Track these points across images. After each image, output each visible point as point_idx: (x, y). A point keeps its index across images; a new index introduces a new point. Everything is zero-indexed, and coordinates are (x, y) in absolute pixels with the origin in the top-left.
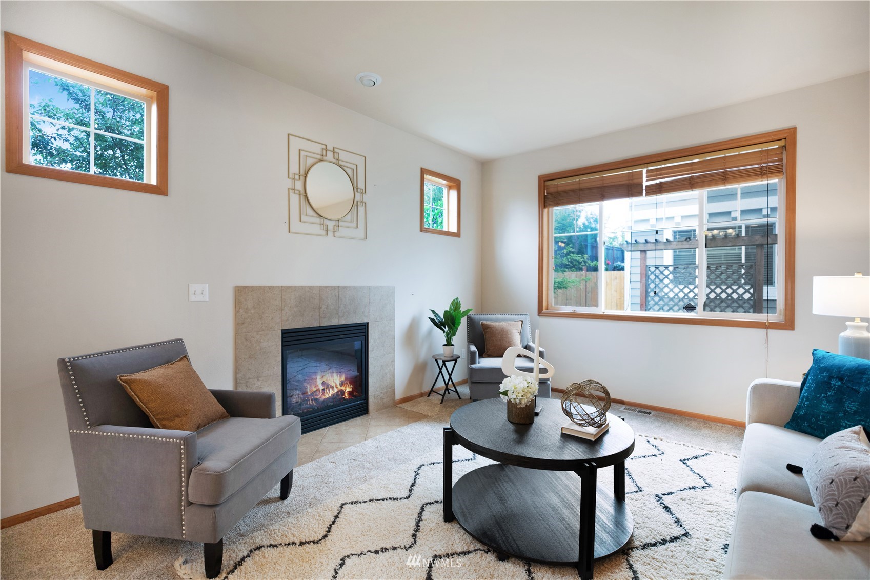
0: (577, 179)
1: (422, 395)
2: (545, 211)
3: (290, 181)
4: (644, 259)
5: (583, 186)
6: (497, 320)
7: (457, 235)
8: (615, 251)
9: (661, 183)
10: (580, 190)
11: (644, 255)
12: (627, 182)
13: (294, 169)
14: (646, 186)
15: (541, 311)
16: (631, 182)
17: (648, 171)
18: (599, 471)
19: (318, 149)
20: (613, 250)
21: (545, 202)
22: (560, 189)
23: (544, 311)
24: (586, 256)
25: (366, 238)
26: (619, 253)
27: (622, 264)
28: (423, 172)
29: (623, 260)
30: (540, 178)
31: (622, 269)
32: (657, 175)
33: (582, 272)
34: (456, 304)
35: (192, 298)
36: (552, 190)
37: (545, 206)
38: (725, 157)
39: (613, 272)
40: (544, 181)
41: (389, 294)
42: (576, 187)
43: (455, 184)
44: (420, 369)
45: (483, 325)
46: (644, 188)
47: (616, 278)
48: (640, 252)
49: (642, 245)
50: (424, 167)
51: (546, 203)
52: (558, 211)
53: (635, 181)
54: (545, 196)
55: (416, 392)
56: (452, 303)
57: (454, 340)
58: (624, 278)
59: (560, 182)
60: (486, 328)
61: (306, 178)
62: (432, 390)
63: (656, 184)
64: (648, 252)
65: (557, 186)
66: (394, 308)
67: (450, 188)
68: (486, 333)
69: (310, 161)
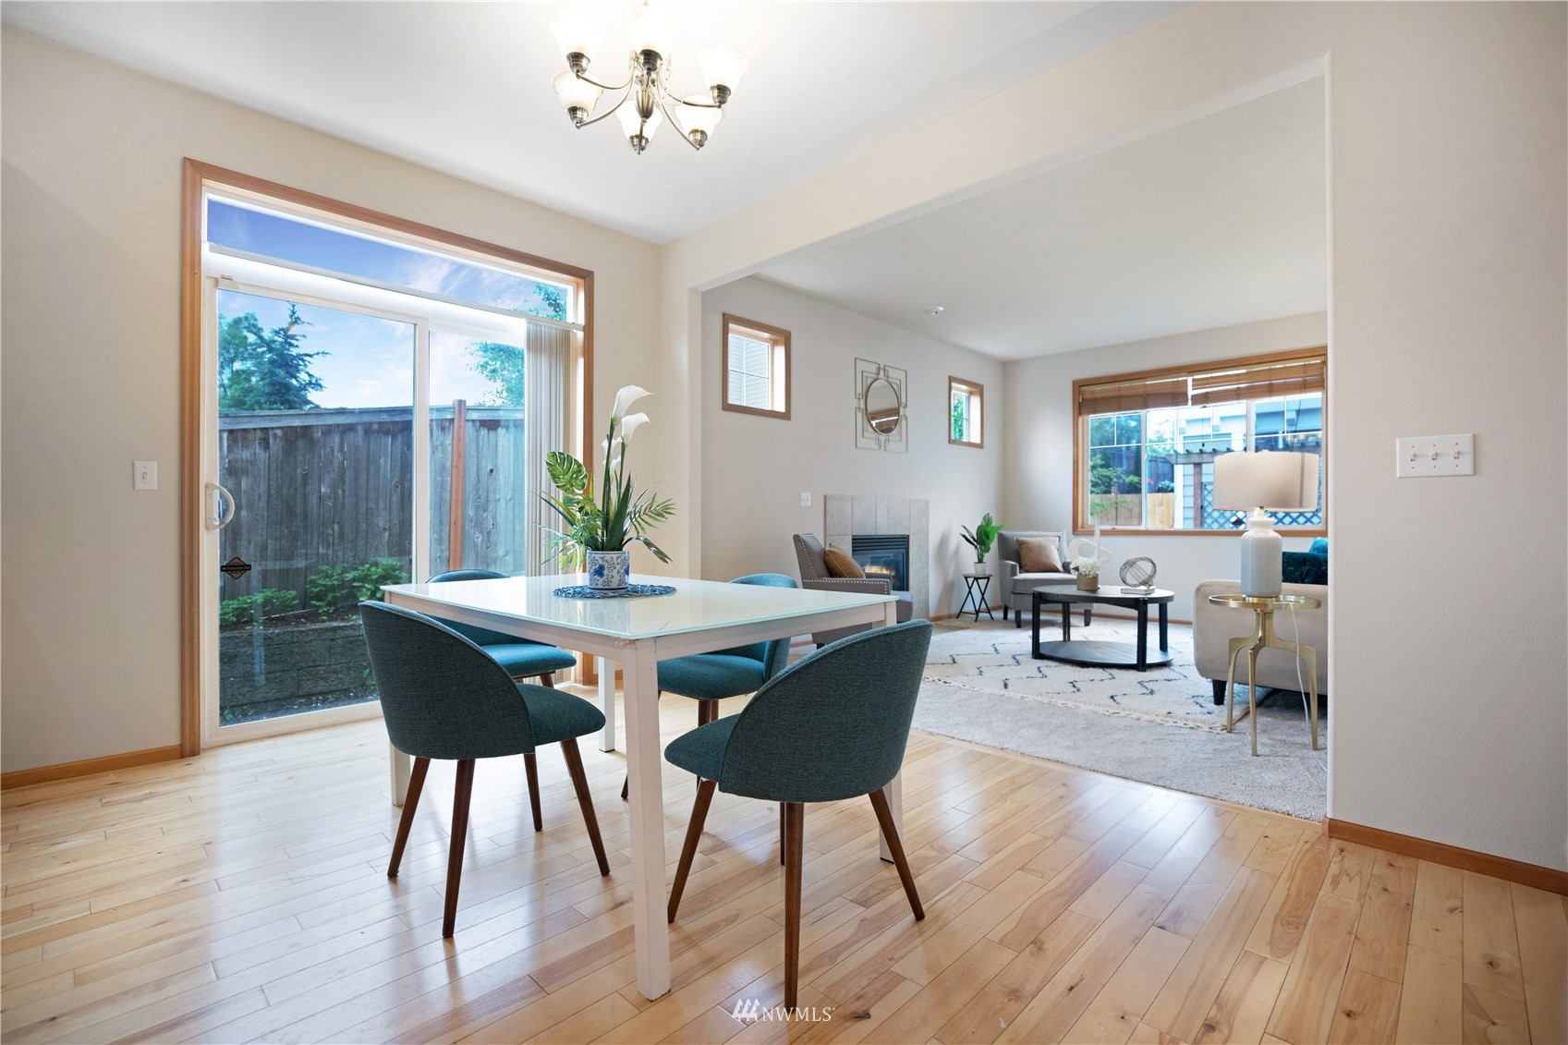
0: (1116, 385)
1: (950, 617)
2: (1080, 419)
3: (856, 401)
4: (1198, 473)
5: (1123, 393)
6: (1032, 536)
7: (980, 446)
8: (1160, 464)
9: (1207, 393)
10: (1121, 397)
11: (1198, 470)
12: (1171, 390)
13: (859, 391)
14: (1192, 396)
15: (1076, 529)
16: (1176, 390)
17: (1194, 380)
18: (1150, 606)
19: (873, 368)
20: (1156, 461)
21: (1080, 409)
22: (1097, 396)
23: (1080, 529)
24: (1119, 469)
25: (907, 451)
26: (1167, 466)
27: (1172, 485)
28: (951, 379)
29: (1172, 480)
30: (1074, 383)
31: (1172, 491)
32: (1203, 384)
33: (1109, 496)
34: (987, 520)
35: (803, 504)
36: (1088, 396)
37: (1080, 414)
38: (1270, 370)
39: (1156, 494)
40: (1079, 386)
41: (925, 507)
42: (1115, 394)
43: (977, 389)
44: (949, 588)
45: (1017, 541)
46: (1190, 397)
47: (1161, 504)
48: (1192, 466)
49: (1195, 456)
50: (952, 375)
51: (1082, 411)
52: (1093, 419)
53: (1180, 390)
54: (1080, 403)
55: (945, 613)
56: (984, 519)
57: (987, 556)
58: (1173, 503)
59: (1098, 388)
60: (1021, 544)
61: (866, 397)
62: (961, 611)
63: (1202, 394)
64: (1204, 466)
65: (1094, 392)
66: (928, 522)
67: (971, 393)
68: (1021, 549)
69: (870, 381)
